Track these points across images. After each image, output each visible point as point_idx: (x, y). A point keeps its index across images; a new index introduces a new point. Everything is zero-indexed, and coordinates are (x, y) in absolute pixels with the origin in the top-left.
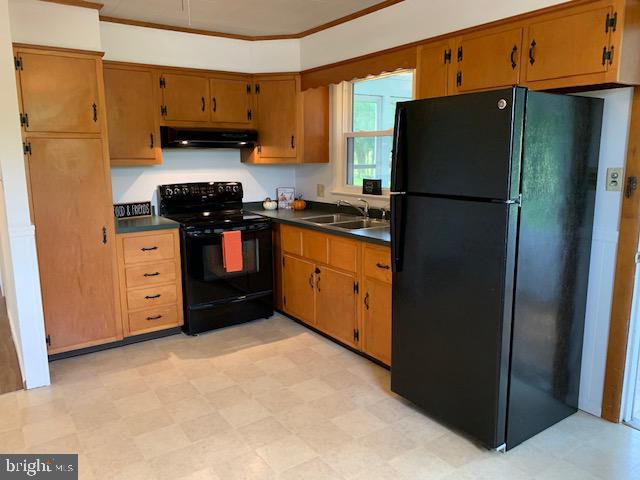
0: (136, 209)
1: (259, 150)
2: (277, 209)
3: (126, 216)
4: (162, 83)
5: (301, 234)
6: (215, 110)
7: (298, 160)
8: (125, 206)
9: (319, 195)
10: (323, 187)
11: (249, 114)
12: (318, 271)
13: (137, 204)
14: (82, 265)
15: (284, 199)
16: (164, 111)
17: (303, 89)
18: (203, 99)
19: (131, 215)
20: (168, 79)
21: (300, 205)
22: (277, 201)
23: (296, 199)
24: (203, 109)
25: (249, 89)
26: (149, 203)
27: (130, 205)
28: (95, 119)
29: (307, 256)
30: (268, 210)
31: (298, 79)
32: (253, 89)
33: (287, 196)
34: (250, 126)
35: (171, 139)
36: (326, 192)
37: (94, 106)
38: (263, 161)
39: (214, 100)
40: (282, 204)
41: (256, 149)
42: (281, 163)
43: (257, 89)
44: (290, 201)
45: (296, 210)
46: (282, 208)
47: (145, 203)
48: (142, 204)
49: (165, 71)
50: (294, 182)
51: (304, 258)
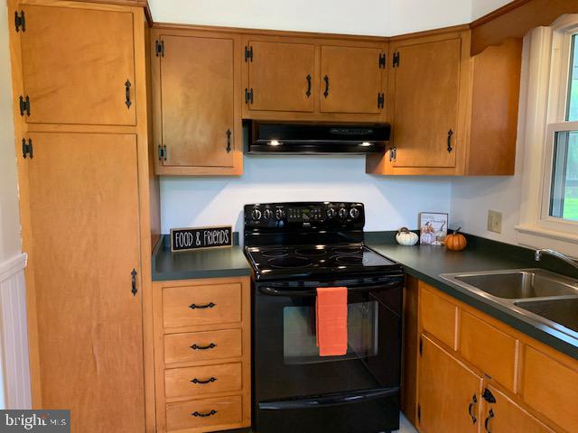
0: (211, 238)
1: (393, 156)
2: (418, 244)
3: (194, 246)
4: (249, 54)
5: (457, 311)
6: (326, 94)
7: (457, 171)
8: (194, 231)
9: (490, 228)
10: (499, 216)
11: (381, 100)
12: (488, 397)
13: (211, 230)
14: (99, 325)
15: (430, 230)
16: (249, 96)
17: (473, 53)
18: (309, 78)
19: (202, 245)
20: (258, 49)
21: (456, 242)
22: (418, 232)
23: (450, 232)
24: (308, 93)
25: (382, 61)
26: (229, 229)
27: (202, 231)
28: (128, 103)
29: (466, 353)
30: (403, 246)
31: (467, 38)
32: (389, 60)
33: (436, 227)
34: (381, 118)
35: (257, 137)
36: (505, 225)
37: (128, 84)
38: (398, 171)
39: (326, 79)
40: (425, 238)
41: (388, 154)
42: (429, 174)
43: (396, 60)
44: (441, 234)
45: (449, 251)
46: (426, 244)
47: (224, 229)
48: (219, 229)
49: (253, 37)
50: (447, 205)
51: (459, 354)
